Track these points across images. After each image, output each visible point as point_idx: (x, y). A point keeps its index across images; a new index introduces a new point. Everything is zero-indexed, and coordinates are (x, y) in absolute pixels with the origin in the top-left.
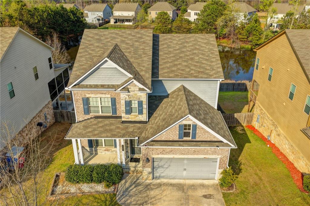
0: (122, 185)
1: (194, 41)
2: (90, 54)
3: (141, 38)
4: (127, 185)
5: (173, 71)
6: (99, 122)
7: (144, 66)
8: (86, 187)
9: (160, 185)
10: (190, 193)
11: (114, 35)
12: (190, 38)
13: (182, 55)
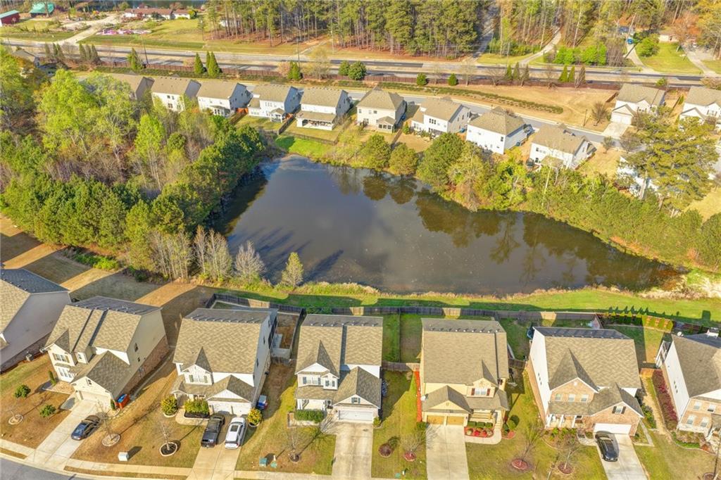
0: (324, 422)
1: (368, 333)
2: (306, 348)
3: (335, 335)
4: (326, 422)
5: (353, 359)
6: (311, 389)
7: (336, 359)
8: (305, 423)
9: (343, 423)
10: (357, 428)
11: (319, 333)
12: (367, 330)
13: (360, 346)
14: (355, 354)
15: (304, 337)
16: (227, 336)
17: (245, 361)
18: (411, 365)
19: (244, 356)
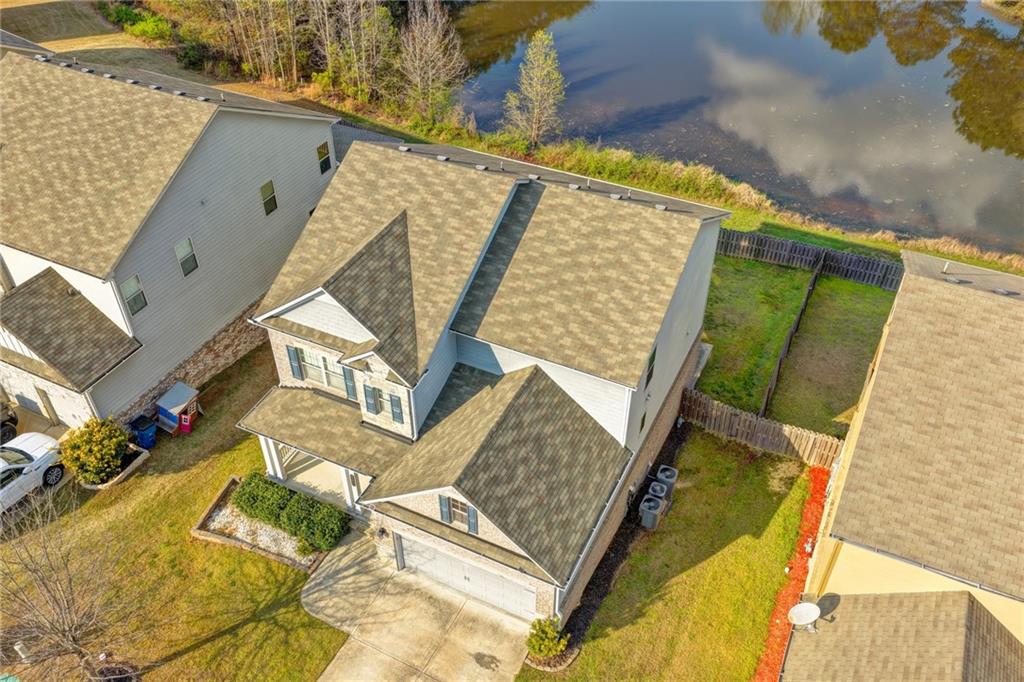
1: (627, 233)
2: (335, 229)
3: (472, 204)
4: (346, 561)
5: (520, 324)
6: (318, 406)
7: (435, 304)
8: (265, 536)
9: (407, 589)
10: (456, 635)
11: (411, 179)
12: (622, 218)
13: (569, 276)
14: (536, 306)
15: (349, 185)
16: (93, 128)
17: (100, 225)
18: (805, 440)
19: (107, 206)
